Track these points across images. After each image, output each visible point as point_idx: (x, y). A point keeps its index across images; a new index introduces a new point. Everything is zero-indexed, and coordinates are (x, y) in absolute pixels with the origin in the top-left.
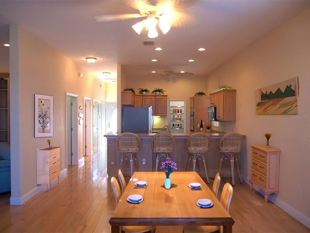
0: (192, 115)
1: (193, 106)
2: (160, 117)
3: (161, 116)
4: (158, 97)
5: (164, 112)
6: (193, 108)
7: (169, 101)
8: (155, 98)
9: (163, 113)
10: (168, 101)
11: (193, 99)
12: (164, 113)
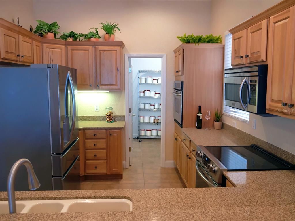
0: (179, 89)
1: (180, 69)
2: (108, 91)
3: (111, 91)
4: (101, 48)
5: (117, 82)
6: (180, 73)
7: (130, 58)
8: (96, 49)
9: (114, 83)
10: (126, 58)
11: (181, 51)
12: (116, 85)
